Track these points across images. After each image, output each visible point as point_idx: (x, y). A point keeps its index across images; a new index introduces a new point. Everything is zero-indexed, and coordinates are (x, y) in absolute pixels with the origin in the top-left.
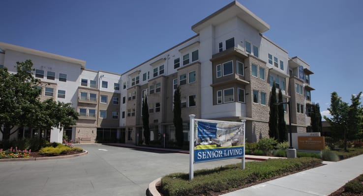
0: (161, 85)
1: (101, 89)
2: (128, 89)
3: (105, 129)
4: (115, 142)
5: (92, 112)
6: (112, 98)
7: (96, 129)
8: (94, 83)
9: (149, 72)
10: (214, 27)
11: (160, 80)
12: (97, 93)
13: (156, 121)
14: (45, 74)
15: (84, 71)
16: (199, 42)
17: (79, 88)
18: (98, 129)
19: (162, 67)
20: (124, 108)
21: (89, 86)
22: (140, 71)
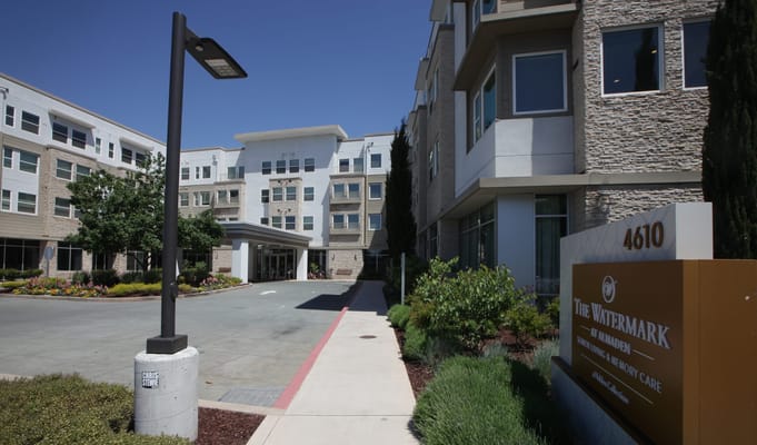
1: (369, 171)
5: (354, 219)
7: (361, 252)
8: (358, 162)
12: (361, 181)
14: (287, 166)
15: (342, 144)
17: (335, 177)
18: (365, 251)
21: (350, 171)
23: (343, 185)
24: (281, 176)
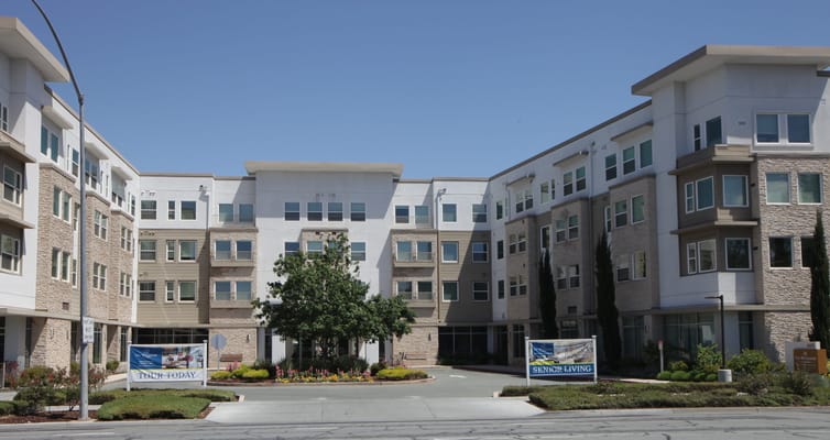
0: (579, 220)
1: (442, 225)
2: (506, 224)
3: (458, 329)
4: (484, 362)
5: (425, 287)
6: (470, 247)
7: (437, 329)
8: (424, 211)
9: (553, 181)
10: (682, 86)
11: (576, 209)
12: (432, 238)
13: (572, 309)
14: (325, 211)
15: (399, 185)
16: (651, 124)
17: (393, 232)
18: (441, 329)
19: (580, 172)
20: (501, 269)
21: (412, 225)
22: (532, 176)
23: (409, 243)
24: (315, 224)
